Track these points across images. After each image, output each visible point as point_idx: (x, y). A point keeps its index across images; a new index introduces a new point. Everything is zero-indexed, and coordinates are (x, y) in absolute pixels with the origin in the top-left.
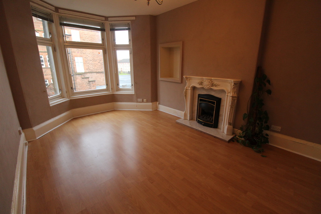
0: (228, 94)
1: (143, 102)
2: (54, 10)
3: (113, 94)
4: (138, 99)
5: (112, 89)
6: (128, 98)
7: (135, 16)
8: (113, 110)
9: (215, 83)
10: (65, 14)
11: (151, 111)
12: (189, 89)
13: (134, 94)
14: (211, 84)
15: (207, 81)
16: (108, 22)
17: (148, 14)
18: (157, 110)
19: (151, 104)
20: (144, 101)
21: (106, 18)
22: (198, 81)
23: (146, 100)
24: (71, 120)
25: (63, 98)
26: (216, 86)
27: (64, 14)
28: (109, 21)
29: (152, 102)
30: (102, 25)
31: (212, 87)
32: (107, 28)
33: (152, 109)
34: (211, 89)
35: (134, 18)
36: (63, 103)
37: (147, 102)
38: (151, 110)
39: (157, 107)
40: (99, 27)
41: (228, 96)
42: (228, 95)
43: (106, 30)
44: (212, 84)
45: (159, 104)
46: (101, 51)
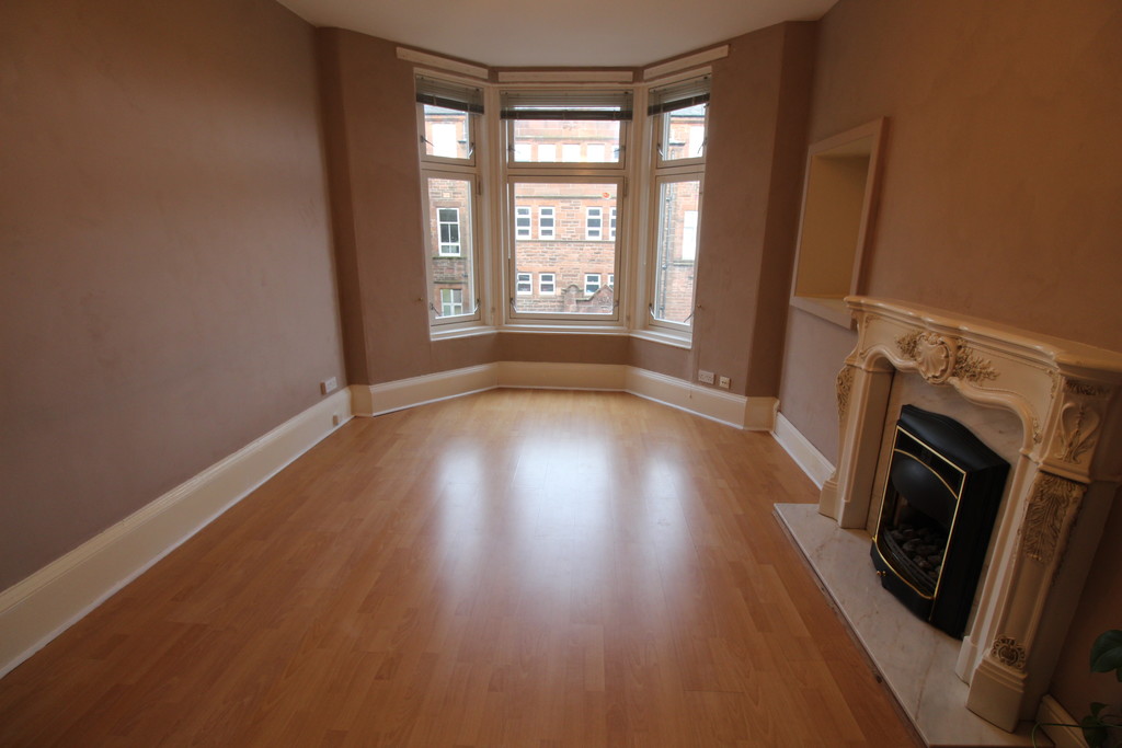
0: (1029, 447)
1: (715, 385)
2: (486, 77)
3: (629, 338)
4: (701, 372)
5: (628, 318)
6: (670, 360)
7: (729, 42)
8: (622, 393)
9: (978, 355)
10: (517, 82)
11: (735, 430)
12: (863, 366)
13: (690, 347)
14: (951, 359)
15: (933, 338)
16: (643, 84)
17: (781, 21)
18: (767, 434)
19: (742, 400)
20: (721, 384)
21: (637, 72)
22: (901, 331)
23: (726, 380)
24: (486, 392)
25: (484, 324)
26: (973, 377)
27: (513, 83)
28: (646, 81)
29: (749, 393)
30: (627, 98)
31: (954, 381)
32: (641, 106)
33: (745, 425)
34: (950, 391)
35: (723, 52)
36: (472, 337)
37: (731, 388)
38: (740, 427)
39: (771, 423)
40: (618, 109)
41: (1026, 457)
42: (1031, 455)
43: (634, 117)
44: (957, 362)
45: (779, 410)
46: (612, 189)
